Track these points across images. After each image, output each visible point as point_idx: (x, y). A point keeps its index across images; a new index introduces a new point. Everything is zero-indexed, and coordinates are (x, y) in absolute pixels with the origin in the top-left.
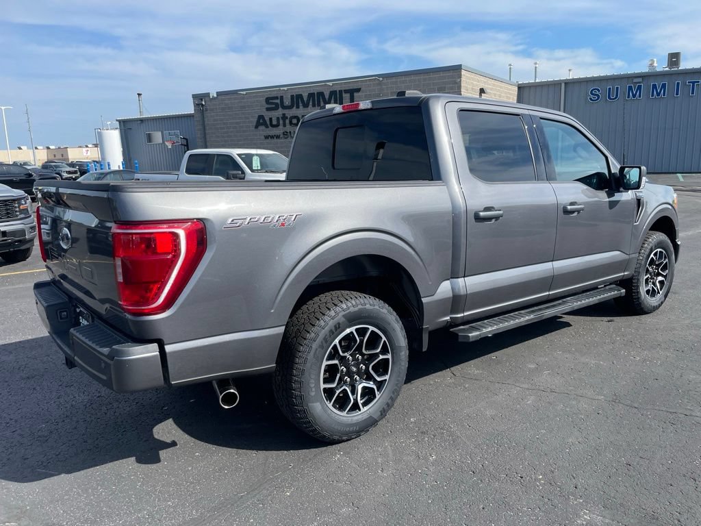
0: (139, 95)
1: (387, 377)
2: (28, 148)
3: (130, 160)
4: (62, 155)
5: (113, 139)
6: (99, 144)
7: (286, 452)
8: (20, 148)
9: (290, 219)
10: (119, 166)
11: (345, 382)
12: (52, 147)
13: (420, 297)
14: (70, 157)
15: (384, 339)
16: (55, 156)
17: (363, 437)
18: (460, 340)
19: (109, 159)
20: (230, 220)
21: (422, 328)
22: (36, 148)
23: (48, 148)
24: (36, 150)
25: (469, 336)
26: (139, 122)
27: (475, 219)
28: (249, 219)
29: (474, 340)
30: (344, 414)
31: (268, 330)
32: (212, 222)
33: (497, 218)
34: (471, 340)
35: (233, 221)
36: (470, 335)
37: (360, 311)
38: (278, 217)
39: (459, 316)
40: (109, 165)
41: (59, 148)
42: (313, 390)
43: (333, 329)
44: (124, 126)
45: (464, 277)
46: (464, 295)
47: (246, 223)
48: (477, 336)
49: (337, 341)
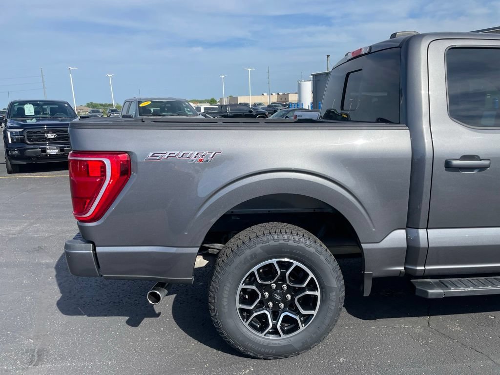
0: (328, 56)
1: (314, 313)
2: (267, 95)
3: (317, 101)
4: (285, 99)
5: (307, 87)
6: (299, 92)
7: (215, 351)
8: (263, 95)
9: (209, 156)
10: (309, 106)
11: (268, 307)
12: (281, 94)
13: (360, 243)
14: (290, 99)
15: (311, 275)
16: (281, 99)
17: (283, 362)
18: (417, 294)
19: (303, 101)
20: (151, 155)
21: (364, 273)
22: (272, 94)
23: (278, 94)
24: (271, 96)
25: (427, 293)
26: (325, 75)
27: (446, 167)
28: (169, 153)
29: (434, 297)
30: (262, 335)
31: (175, 249)
32: (135, 155)
33: (482, 168)
34: (430, 297)
35: (153, 154)
36: (430, 291)
37: (281, 246)
38: (196, 153)
39: (418, 268)
40: (302, 105)
41: (284, 94)
42: (226, 307)
43: (249, 258)
44: (316, 79)
45: (427, 228)
46: (424, 248)
47: (166, 157)
48: (440, 293)
49: (255, 269)
